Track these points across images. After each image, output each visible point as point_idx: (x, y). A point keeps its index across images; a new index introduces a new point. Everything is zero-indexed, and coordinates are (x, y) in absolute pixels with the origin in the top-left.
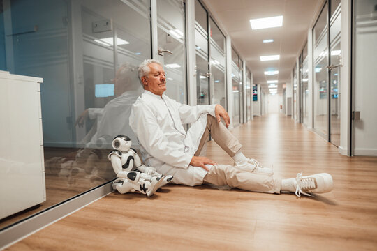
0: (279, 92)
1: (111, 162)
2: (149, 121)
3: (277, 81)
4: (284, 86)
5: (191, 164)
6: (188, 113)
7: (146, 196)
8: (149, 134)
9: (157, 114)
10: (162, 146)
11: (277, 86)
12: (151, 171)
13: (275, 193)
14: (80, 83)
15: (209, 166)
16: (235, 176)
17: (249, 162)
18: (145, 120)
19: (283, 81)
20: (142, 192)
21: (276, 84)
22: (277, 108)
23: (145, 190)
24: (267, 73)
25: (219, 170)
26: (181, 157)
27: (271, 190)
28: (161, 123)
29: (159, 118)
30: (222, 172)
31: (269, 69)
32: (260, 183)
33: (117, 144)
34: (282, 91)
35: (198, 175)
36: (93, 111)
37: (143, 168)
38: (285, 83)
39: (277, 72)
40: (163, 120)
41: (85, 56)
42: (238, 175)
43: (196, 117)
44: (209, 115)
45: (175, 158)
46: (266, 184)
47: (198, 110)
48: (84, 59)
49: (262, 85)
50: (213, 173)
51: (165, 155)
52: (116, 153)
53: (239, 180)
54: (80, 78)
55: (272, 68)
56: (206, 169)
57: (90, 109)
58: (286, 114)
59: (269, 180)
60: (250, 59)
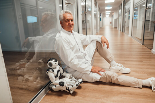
0: (110, 16)
1: (48, 75)
2: (66, 48)
3: (110, 12)
4: (113, 14)
5: (91, 71)
6: (85, 40)
7: (70, 93)
8: (67, 55)
9: (70, 44)
10: (76, 62)
11: (109, 14)
12: (70, 76)
13: (139, 88)
14: (20, 19)
15: (101, 73)
16: (117, 79)
17: (118, 66)
18: (64, 47)
19: (112, 12)
20: (68, 91)
21: (109, 13)
22: (109, 23)
23: (69, 90)
24: (106, 8)
25: (108, 75)
26: (86, 68)
27: (136, 86)
28: (72, 49)
29: (71, 46)
30: (110, 77)
31: (108, 6)
32: (130, 82)
33: (51, 64)
34: (111, 15)
35: (96, 78)
36: (31, 39)
37: (64, 74)
38: (113, 12)
39: (111, 8)
40: (74, 47)
41: (21, 3)
42: (118, 78)
43: (89, 42)
44: (97, 41)
45: (83, 69)
46: (134, 83)
47: (90, 38)
48: (21, 5)
49: (103, 13)
50: (104, 77)
51: (78, 67)
52: (51, 70)
53: (119, 81)
54: (20, 16)
55: (109, 6)
56: (100, 75)
57: (29, 38)
58: (114, 26)
59: (136, 81)
60: (100, 2)
